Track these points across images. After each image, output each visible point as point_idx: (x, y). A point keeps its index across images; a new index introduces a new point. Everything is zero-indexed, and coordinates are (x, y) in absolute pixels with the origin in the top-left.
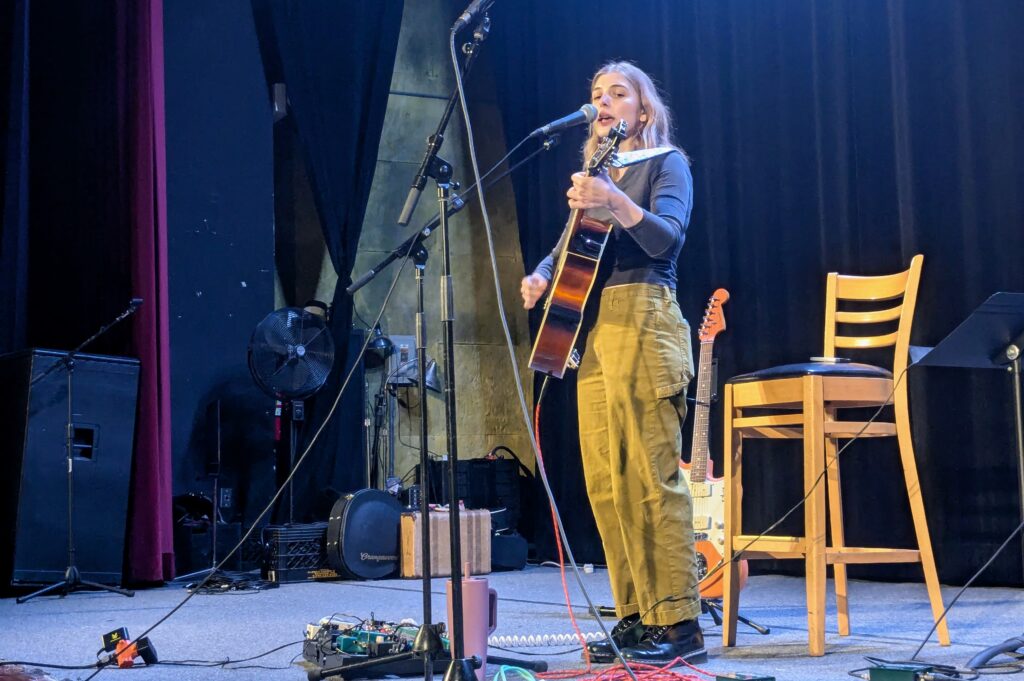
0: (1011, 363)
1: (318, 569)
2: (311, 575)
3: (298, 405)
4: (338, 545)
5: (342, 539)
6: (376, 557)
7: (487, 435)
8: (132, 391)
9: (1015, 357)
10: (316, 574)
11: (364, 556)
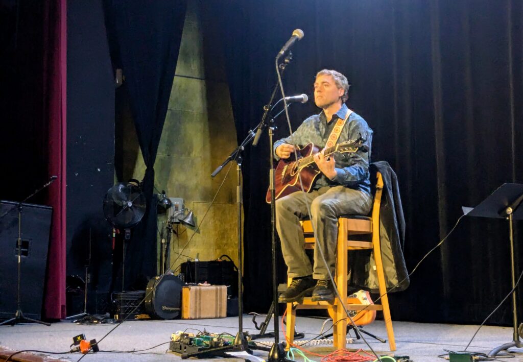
0: (508, 216)
1: (140, 314)
2: (136, 317)
3: (128, 231)
4: (151, 302)
5: (154, 299)
6: (170, 308)
7: (216, 249)
8: (49, 223)
9: (510, 213)
10: (139, 316)
11: (164, 308)
